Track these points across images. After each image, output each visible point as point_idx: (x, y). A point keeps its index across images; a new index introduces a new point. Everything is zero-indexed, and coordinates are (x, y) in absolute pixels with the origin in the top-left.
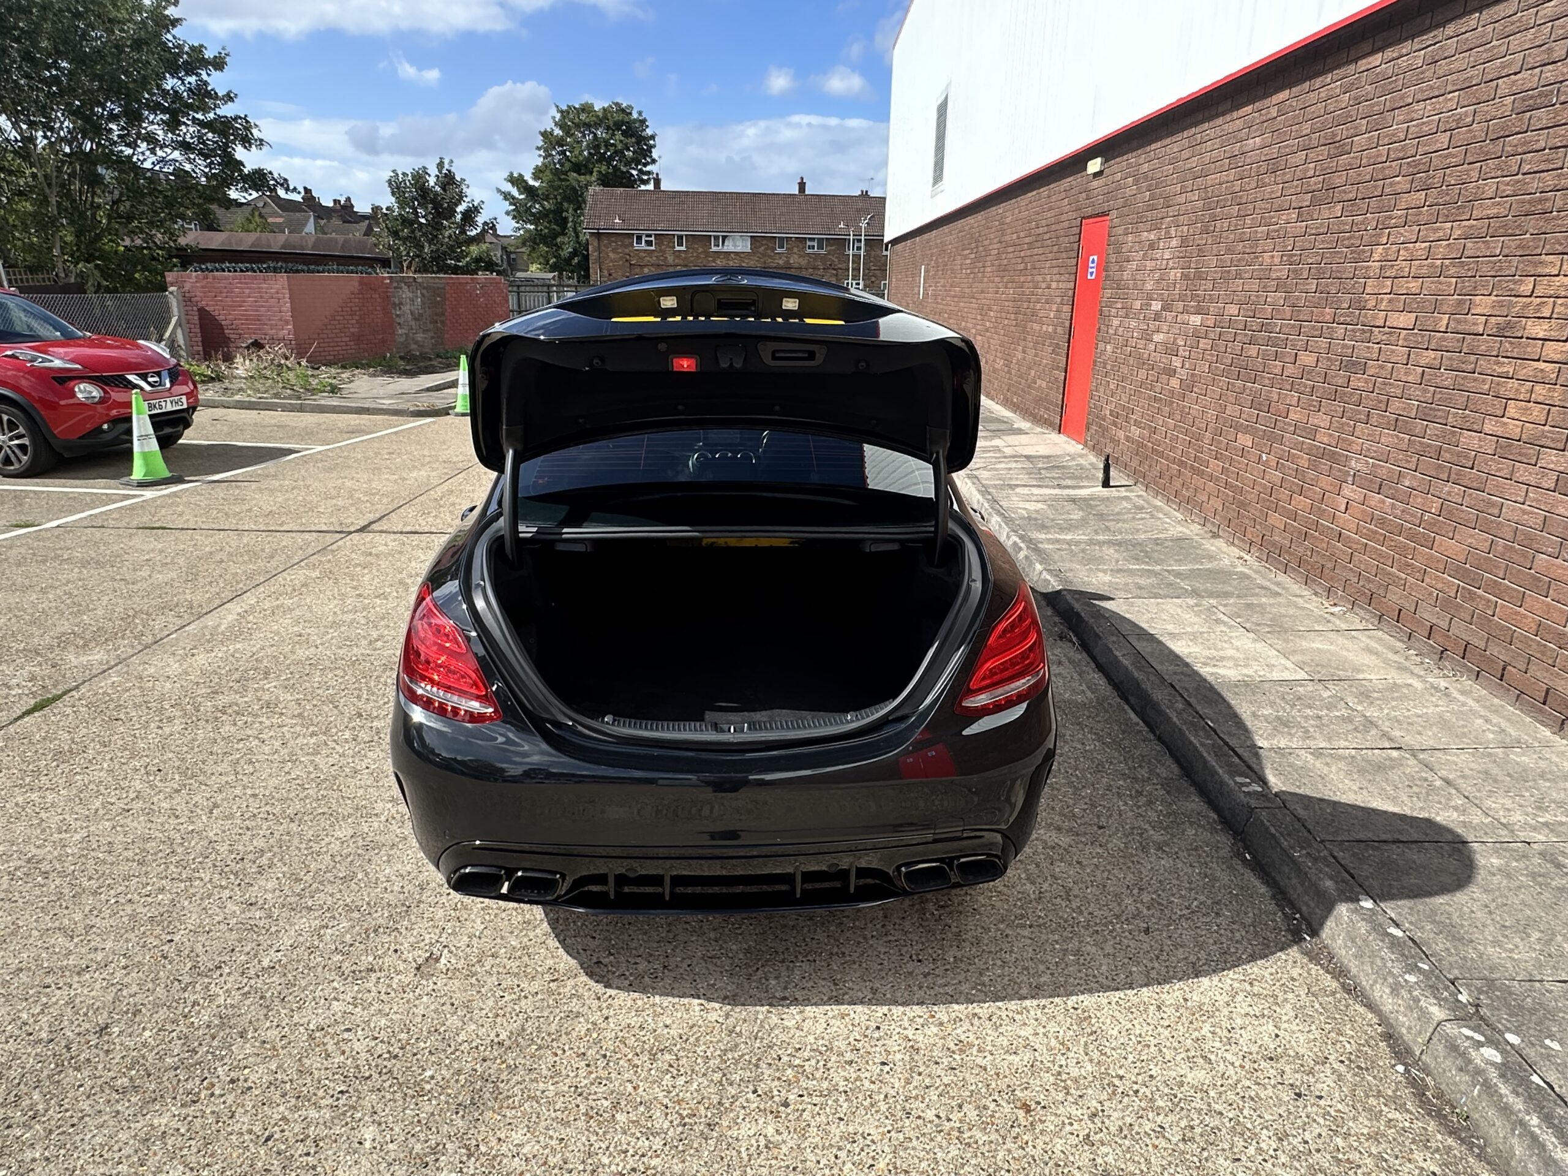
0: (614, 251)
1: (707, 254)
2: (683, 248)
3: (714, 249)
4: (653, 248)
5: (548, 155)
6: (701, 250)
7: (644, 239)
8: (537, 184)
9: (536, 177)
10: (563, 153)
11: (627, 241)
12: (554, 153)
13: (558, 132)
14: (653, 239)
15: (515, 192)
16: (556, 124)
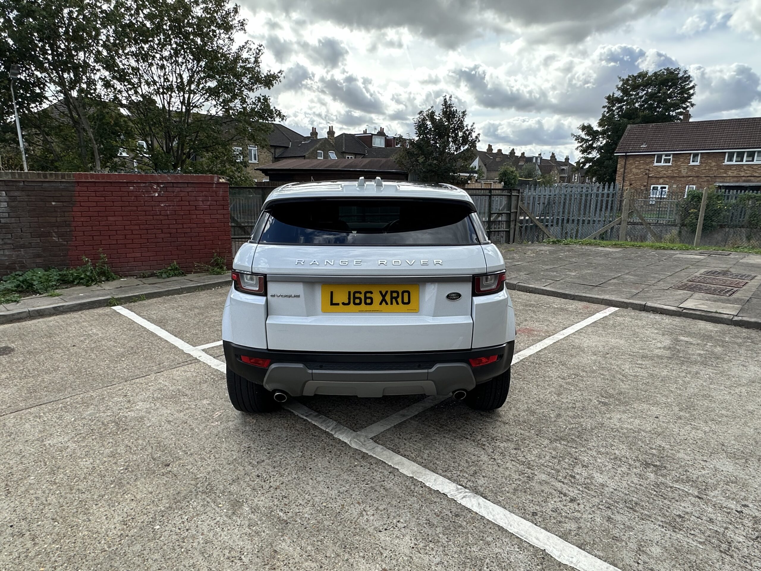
0: (636, 167)
1: (719, 167)
2: (698, 163)
3: (726, 163)
4: (670, 164)
5: (610, 110)
6: (714, 164)
7: (664, 157)
8: (599, 129)
9: (600, 125)
10: (621, 107)
11: (648, 160)
12: (614, 109)
13: (618, 94)
14: (671, 157)
15: (583, 135)
16: (619, 89)
